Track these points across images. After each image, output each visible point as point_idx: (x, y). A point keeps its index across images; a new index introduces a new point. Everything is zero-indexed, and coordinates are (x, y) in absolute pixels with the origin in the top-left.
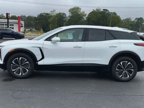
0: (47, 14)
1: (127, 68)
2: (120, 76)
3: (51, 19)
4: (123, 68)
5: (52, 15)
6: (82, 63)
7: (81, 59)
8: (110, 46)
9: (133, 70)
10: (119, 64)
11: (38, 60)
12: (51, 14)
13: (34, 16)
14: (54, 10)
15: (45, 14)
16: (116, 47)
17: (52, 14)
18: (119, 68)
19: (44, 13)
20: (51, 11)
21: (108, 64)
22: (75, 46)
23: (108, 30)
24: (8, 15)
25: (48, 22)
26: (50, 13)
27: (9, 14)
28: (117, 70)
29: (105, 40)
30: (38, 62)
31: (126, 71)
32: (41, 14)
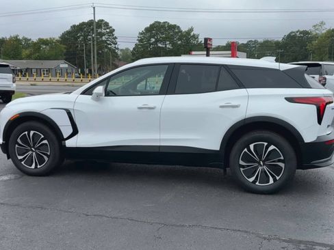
0: (305, 33)
1: (267, 159)
2: (251, 180)
3: (315, 42)
4: (258, 160)
5: (316, 34)
6: (158, 144)
7: (157, 136)
8: (224, 104)
9: (282, 165)
10: (246, 150)
11: (65, 137)
12: (314, 33)
13: (276, 40)
14: (322, 23)
15: (301, 33)
16: (237, 106)
17: (317, 32)
18: (247, 158)
19: (297, 32)
20: (315, 26)
21: (218, 149)
22: (140, 106)
23: (226, 65)
24: (209, 42)
25: (306, 50)
26: (313, 29)
27: (210, 39)
28: (241, 163)
29: (216, 90)
30: (66, 141)
31: (265, 167)
32: (292, 33)
